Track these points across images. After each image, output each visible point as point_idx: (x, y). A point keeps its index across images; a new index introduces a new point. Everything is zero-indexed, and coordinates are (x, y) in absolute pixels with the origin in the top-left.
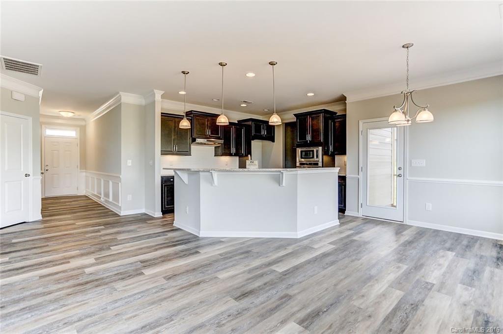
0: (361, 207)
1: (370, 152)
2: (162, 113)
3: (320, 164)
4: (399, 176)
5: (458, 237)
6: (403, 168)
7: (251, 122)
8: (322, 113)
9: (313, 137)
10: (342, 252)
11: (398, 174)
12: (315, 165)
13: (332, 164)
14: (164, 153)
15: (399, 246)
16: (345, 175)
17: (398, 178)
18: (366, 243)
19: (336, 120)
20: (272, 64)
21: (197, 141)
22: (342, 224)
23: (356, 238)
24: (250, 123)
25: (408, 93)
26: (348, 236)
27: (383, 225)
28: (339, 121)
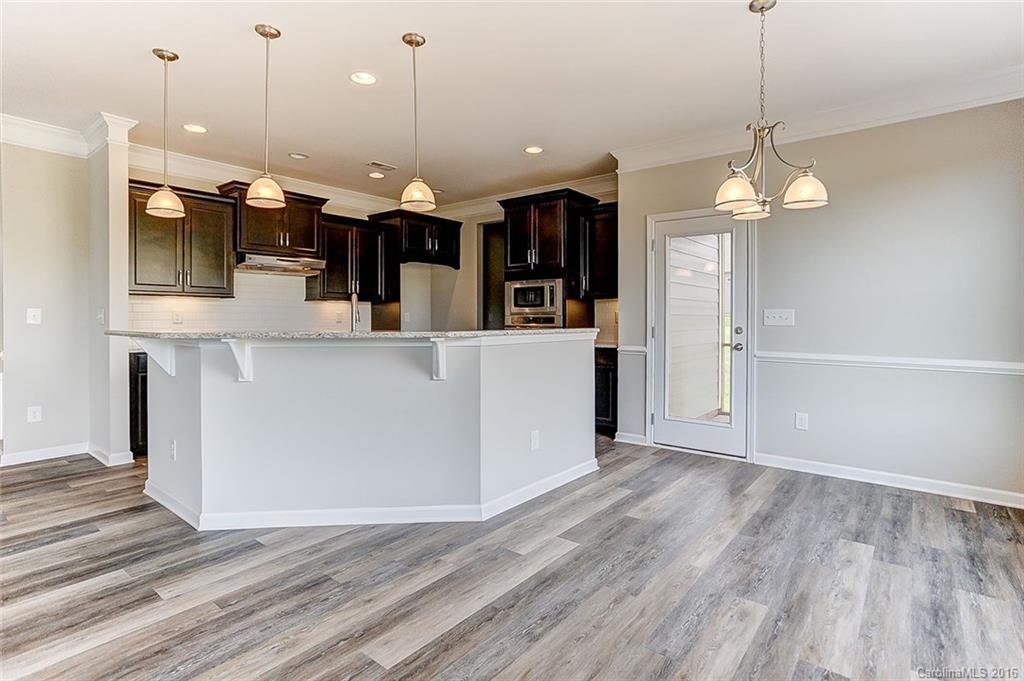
0: (652, 423)
1: (673, 292)
2: (131, 181)
3: (559, 320)
4: (737, 348)
5: (869, 493)
6: (744, 329)
7: (399, 219)
8: (563, 197)
9: (541, 255)
10: (593, 568)
11: (734, 345)
12: (547, 321)
13: (587, 321)
14: (141, 290)
15: (741, 533)
16: (614, 346)
17: (734, 351)
18: (659, 528)
19: (597, 217)
20: (411, 41)
21: (248, 262)
22: (605, 468)
23: (634, 512)
24: (397, 221)
25: (763, 129)
26: (617, 507)
27: (700, 467)
28: (602, 220)
